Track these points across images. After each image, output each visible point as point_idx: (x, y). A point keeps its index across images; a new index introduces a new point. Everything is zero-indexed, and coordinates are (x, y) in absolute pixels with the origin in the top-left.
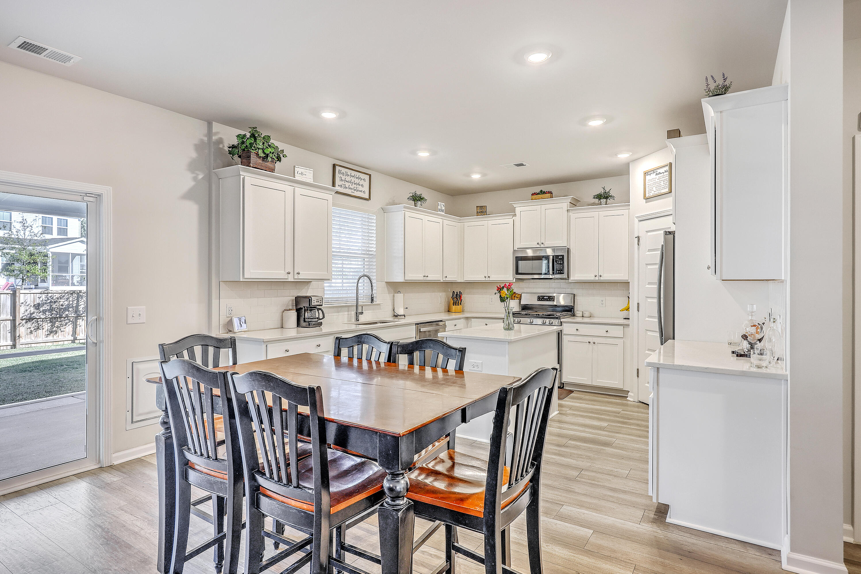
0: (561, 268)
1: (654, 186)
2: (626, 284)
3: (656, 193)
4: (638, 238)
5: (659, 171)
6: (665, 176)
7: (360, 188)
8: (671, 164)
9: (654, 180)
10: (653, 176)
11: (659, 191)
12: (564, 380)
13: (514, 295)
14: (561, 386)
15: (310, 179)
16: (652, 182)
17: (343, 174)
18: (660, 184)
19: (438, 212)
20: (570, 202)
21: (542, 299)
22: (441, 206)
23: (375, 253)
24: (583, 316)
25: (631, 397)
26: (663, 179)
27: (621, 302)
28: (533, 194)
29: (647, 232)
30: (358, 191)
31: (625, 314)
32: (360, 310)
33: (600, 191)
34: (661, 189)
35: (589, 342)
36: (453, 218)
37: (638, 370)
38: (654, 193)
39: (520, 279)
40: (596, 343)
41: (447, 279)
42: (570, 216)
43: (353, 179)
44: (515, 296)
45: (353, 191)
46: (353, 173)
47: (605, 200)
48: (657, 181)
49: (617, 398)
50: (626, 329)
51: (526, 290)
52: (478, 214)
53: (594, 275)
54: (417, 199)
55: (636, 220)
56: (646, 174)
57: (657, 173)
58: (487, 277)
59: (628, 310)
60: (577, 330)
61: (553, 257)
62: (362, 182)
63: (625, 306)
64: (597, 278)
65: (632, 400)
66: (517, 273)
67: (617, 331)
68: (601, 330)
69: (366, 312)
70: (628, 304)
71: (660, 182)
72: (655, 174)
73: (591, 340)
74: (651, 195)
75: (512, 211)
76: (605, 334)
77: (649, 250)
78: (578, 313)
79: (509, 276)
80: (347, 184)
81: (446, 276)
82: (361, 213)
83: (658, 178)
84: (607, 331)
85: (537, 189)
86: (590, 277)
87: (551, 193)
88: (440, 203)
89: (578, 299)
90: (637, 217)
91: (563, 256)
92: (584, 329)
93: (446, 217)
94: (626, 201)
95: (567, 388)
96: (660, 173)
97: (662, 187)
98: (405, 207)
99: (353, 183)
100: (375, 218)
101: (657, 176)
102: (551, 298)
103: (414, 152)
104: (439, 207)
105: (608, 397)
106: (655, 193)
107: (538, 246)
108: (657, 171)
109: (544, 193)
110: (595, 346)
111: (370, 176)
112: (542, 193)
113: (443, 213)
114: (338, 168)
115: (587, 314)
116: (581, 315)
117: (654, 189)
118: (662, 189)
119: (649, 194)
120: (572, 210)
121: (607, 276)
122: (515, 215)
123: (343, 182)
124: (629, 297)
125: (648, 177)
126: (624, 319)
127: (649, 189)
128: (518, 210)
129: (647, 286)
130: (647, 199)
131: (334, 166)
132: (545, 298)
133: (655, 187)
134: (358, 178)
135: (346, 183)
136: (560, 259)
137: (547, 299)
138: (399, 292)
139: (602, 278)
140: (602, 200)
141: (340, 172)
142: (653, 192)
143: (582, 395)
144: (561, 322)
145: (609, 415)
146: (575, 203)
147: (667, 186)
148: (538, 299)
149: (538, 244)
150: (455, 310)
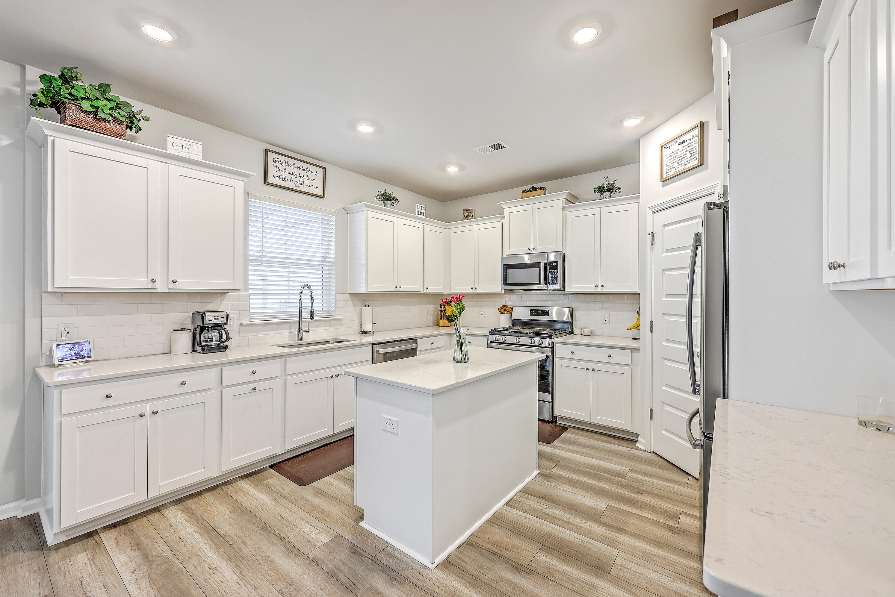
1: (675, 161)
2: (635, 296)
3: (678, 169)
4: (652, 235)
5: (682, 139)
6: (692, 144)
7: (310, 182)
8: (702, 124)
9: (675, 152)
10: (674, 147)
11: (682, 167)
12: (556, 413)
13: (504, 308)
14: (552, 420)
15: (196, 156)
16: (673, 157)
17: (282, 163)
18: (684, 156)
19: (417, 215)
20: (566, 199)
21: (535, 314)
22: (420, 208)
23: (333, 260)
24: (582, 334)
25: (642, 443)
26: (689, 148)
27: (629, 318)
28: (523, 192)
29: (665, 226)
30: (306, 185)
31: (633, 333)
32: (304, 327)
33: (602, 182)
34: (685, 163)
35: (587, 369)
36: (439, 224)
37: (651, 410)
39: (509, 290)
40: (596, 370)
41: (428, 290)
42: (566, 215)
43: (297, 171)
44: (505, 310)
45: (298, 184)
46: (298, 163)
47: (608, 193)
48: (679, 153)
49: (624, 443)
50: (634, 354)
51: (518, 303)
52: (465, 217)
53: (594, 286)
54: (386, 198)
55: (649, 212)
56: (663, 147)
57: (680, 142)
58: (474, 288)
59: (638, 328)
60: (572, 353)
61: (545, 264)
62: (312, 176)
63: (634, 323)
64: (598, 289)
65: (642, 448)
66: (506, 283)
67: (624, 357)
68: (602, 355)
69: (314, 329)
70: (637, 321)
71: (685, 153)
72: (677, 144)
73: (591, 366)
74: (671, 173)
75: (501, 213)
76: (607, 360)
77: (668, 251)
78: (576, 331)
79: (498, 287)
80: (288, 177)
81: (427, 287)
82: (315, 212)
83: (681, 149)
84: (610, 356)
85: (528, 186)
86: (590, 287)
87: (543, 189)
88: (418, 205)
89: (576, 314)
90: (650, 208)
91: (557, 263)
92: (581, 353)
93: (426, 221)
94: (636, 190)
95: (560, 422)
96: (684, 142)
97: (689, 159)
98: (366, 206)
99: (298, 176)
100: (334, 219)
101: (680, 147)
102: (545, 313)
103: (352, 126)
104: (418, 210)
105: (610, 439)
106: (676, 171)
107: (529, 252)
108: (680, 139)
109: (536, 189)
110: (594, 374)
111: (324, 169)
112: (533, 189)
113: (424, 217)
114: (271, 156)
115: (586, 332)
116: (579, 332)
117: (676, 165)
118: (687, 162)
119: (667, 174)
120: (569, 207)
121: (610, 287)
122: (504, 217)
123: (282, 174)
124: (638, 313)
125: (666, 152)
126: (632, 339)
127: (668, 167)
128: (507, 211)
129: (665, 299)
130: (664, 181)
131: (266, 152)
132: (538, 312)
133: (676, 163)
134: (307, 170)
135: (286, 174)
136: (554, 266)
137: (541, 313)
138: (367, 305)
139: (604, 289)
140: (604, 194)
141: (275, 160)
142: (673, 170)
143: (578, 435)
144: (554, 342)
145: (609, 481)
146: (573, 199)
147: (696, 157)
148: (530, 313)
149: (529, 249)
150: (443, 324)
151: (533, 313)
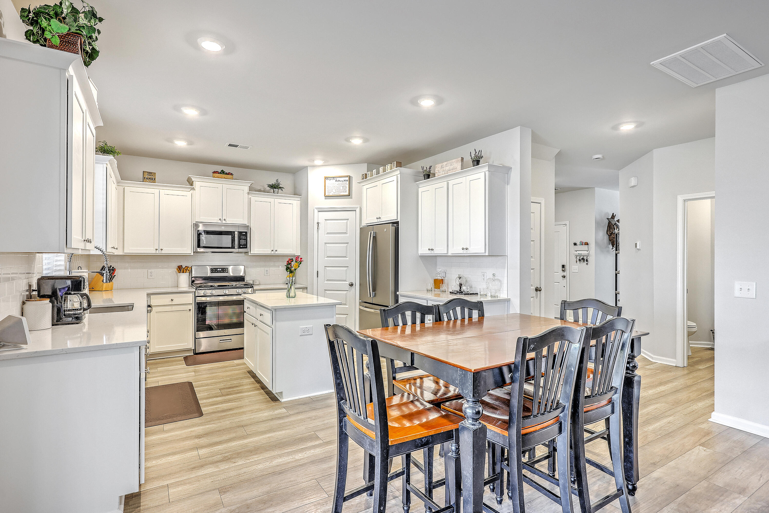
0: (244, 243)
1: (334, 188)
3: (335, 193)
4: (318, 224)
5: (338, 179)
8: (350, 176)
9: (334, 184)
10: (333, 181)
11: (339, 193)
16: (332, 186)
18: (339, 188)
20: (249, 187)
21: (215, 271)
26: (343, 185)
28: (214, 172)
29: (326, 220)
33: (273, 182)
38: (333, 193)
39: (199, 252)
42: (250, 198)
47: (277, 190)
48: (336, 185)
55: (316, 211)
56: (326, 178)
57: (337, 180)
58: (159, 250)
61: (238, 232)
64: (273, 253)
66: (198, 246)
72: (335, 180)
74: (331, 194)
77: (329, 233)
79: (190, 249)
83: (337, 183)
85: (219, 169)
86: (268, 251)
87: (232, 174)
89: (247, 270)
90: (316, 208)
91: (246, 232)
96: (339, 181)
97: (342, 190)
98: (110, 160)
102: (224, 270)
107: (220, 222)
109: (226, 173)
112: (223, 172)
118: (341, 192)
119: (329, 194)
120: (251, 193)
121: (281, 251)
122: (193, 189)
125: (328, 181)
127: (330, 190)
128: (196, 184)
129: (327, 258)
130: (327, 197)
132: (218, 270)
133: (334, 190)
136: (244, 235)
137: (221, 271)
139: (277, 252)
140: (275, 190)
147: (346, 191)
148: (211, 271)
149: (220, 220)
150: (106, 288)
151: (214, 271)
